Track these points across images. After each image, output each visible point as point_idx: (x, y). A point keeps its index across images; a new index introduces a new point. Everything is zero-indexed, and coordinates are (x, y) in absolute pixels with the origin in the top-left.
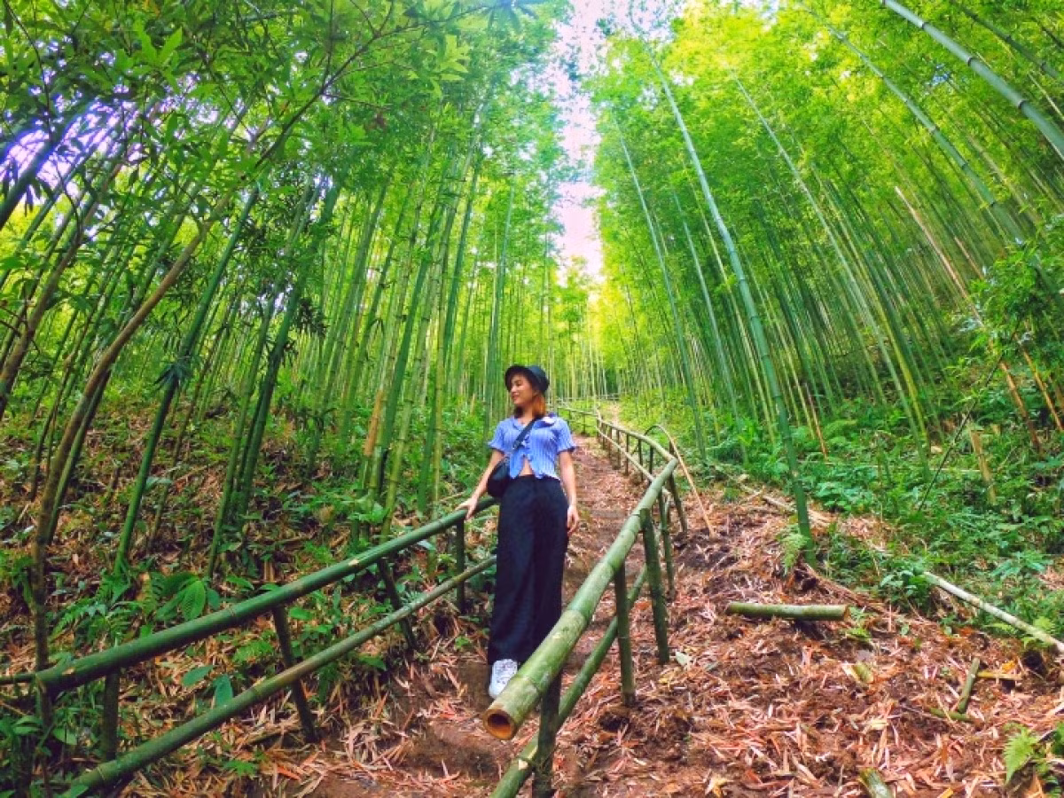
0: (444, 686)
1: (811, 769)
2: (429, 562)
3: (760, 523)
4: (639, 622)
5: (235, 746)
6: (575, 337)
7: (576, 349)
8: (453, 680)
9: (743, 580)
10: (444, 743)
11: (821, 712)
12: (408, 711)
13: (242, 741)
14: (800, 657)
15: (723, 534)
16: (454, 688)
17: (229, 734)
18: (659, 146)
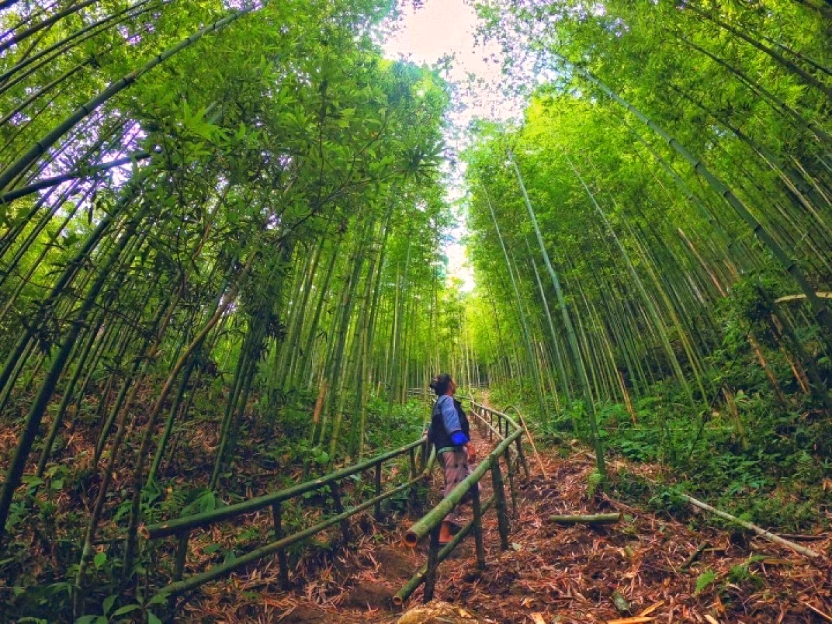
0: (368, 563)
1: (584, 595)
2: (357, 492)
3: (580, 470)
4: (492, 531)
5: (239, 589)
6: (456, 340)
7: (456, 348)
8: (373, 560)
9: (562, 504)
10: (368, 592)
11: (596, 570)
12: (345, 575)
13: (243, 587)
14: (591, 546)
15: (553, 478)
16: (373, 565)
17: (234, 583)
18: (514, 204)
